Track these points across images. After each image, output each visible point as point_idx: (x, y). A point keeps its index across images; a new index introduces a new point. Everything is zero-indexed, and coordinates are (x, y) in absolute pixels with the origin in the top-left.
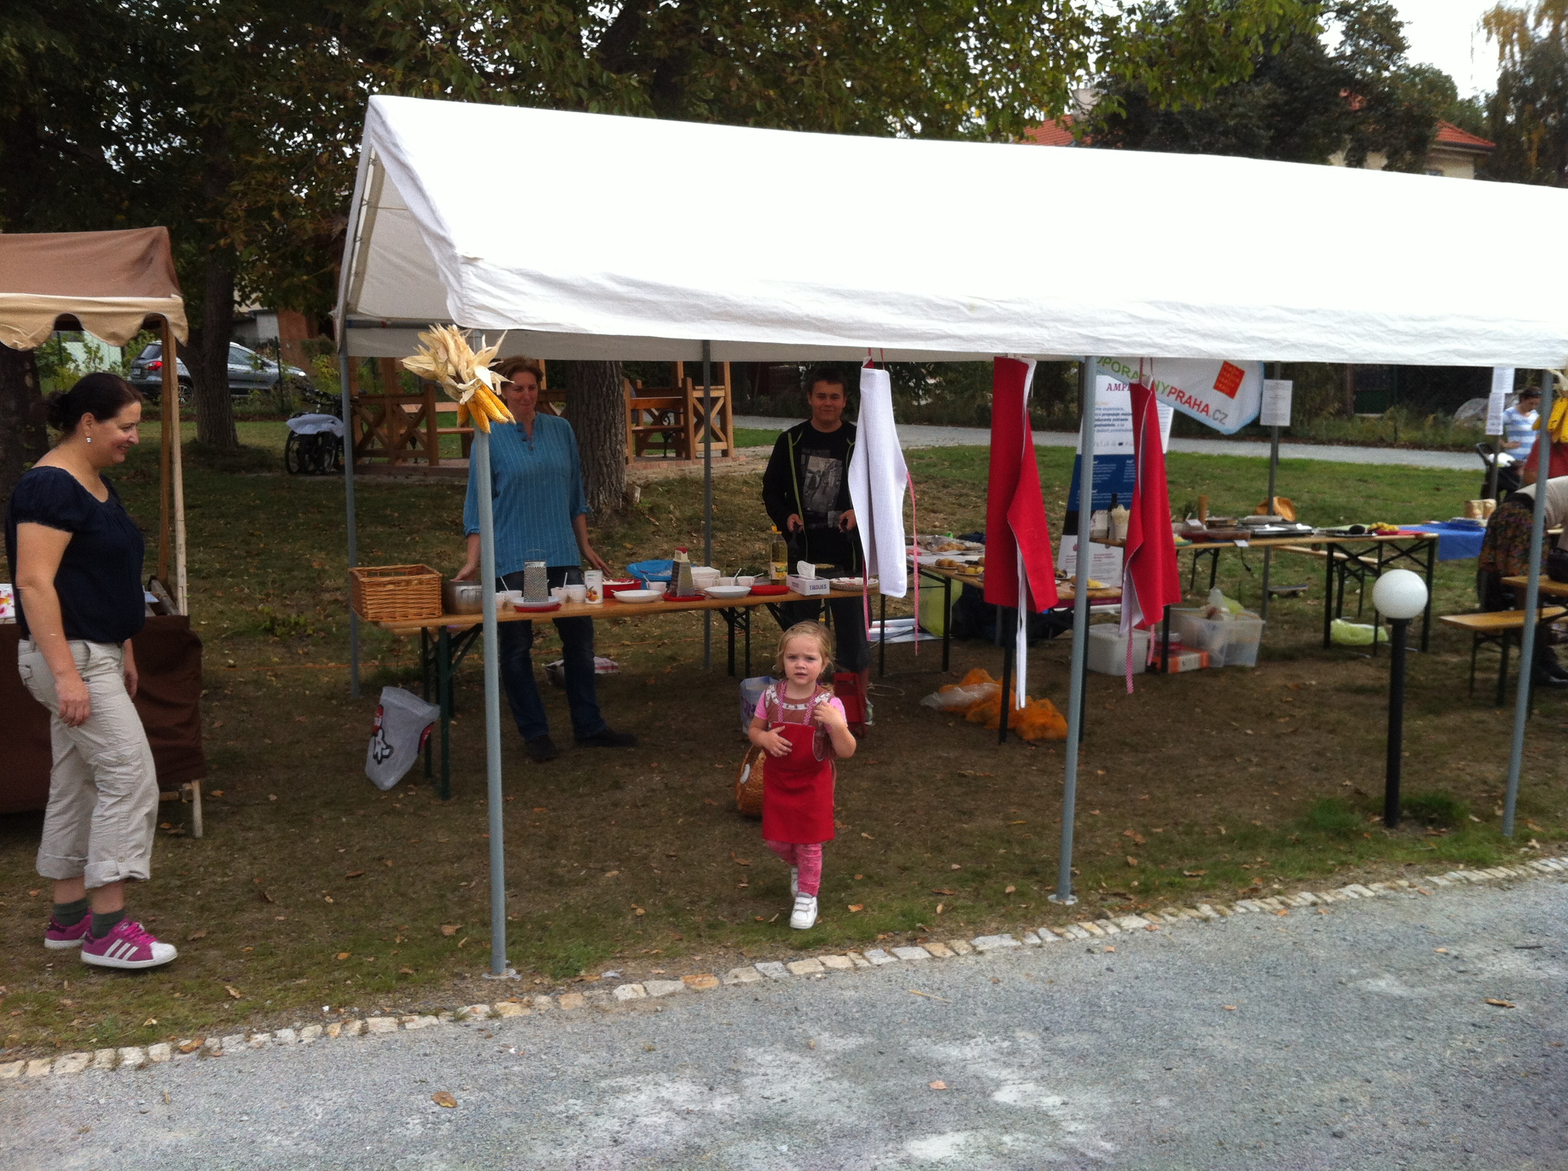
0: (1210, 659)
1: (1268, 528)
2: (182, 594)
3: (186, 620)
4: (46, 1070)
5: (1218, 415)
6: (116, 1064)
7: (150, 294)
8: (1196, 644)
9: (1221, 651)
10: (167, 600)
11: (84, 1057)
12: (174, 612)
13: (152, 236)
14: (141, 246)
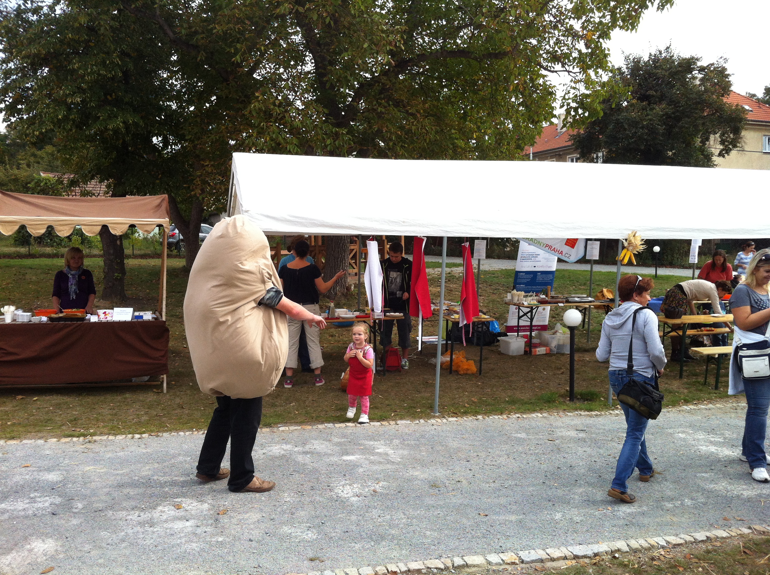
0: (551, 350)
1: (577, 299)
2: (164, 314)
3: (165, 322)
4: (114, 438)
5: (566, 255)
6: (133, 438)
7: (159, 218)
8: (545, 344)
9: (555, 347)
10: (160, 317)
11: (124, 436)
12: (161, 320)
13: (162, 198)
14: (159, 201)
